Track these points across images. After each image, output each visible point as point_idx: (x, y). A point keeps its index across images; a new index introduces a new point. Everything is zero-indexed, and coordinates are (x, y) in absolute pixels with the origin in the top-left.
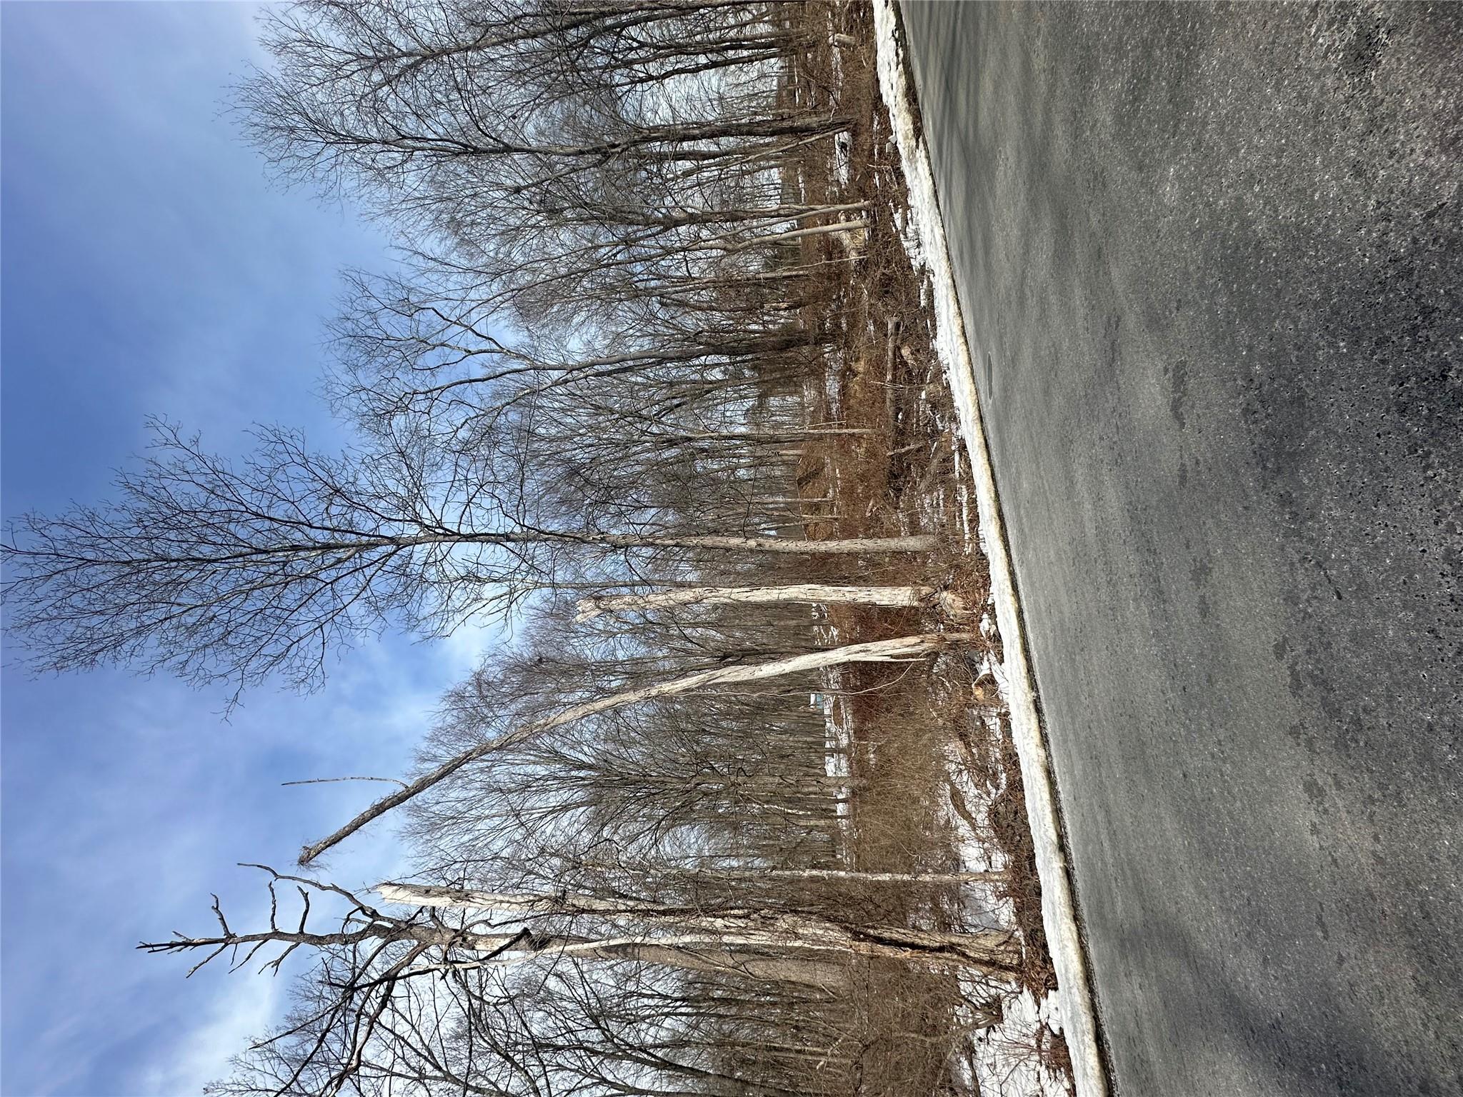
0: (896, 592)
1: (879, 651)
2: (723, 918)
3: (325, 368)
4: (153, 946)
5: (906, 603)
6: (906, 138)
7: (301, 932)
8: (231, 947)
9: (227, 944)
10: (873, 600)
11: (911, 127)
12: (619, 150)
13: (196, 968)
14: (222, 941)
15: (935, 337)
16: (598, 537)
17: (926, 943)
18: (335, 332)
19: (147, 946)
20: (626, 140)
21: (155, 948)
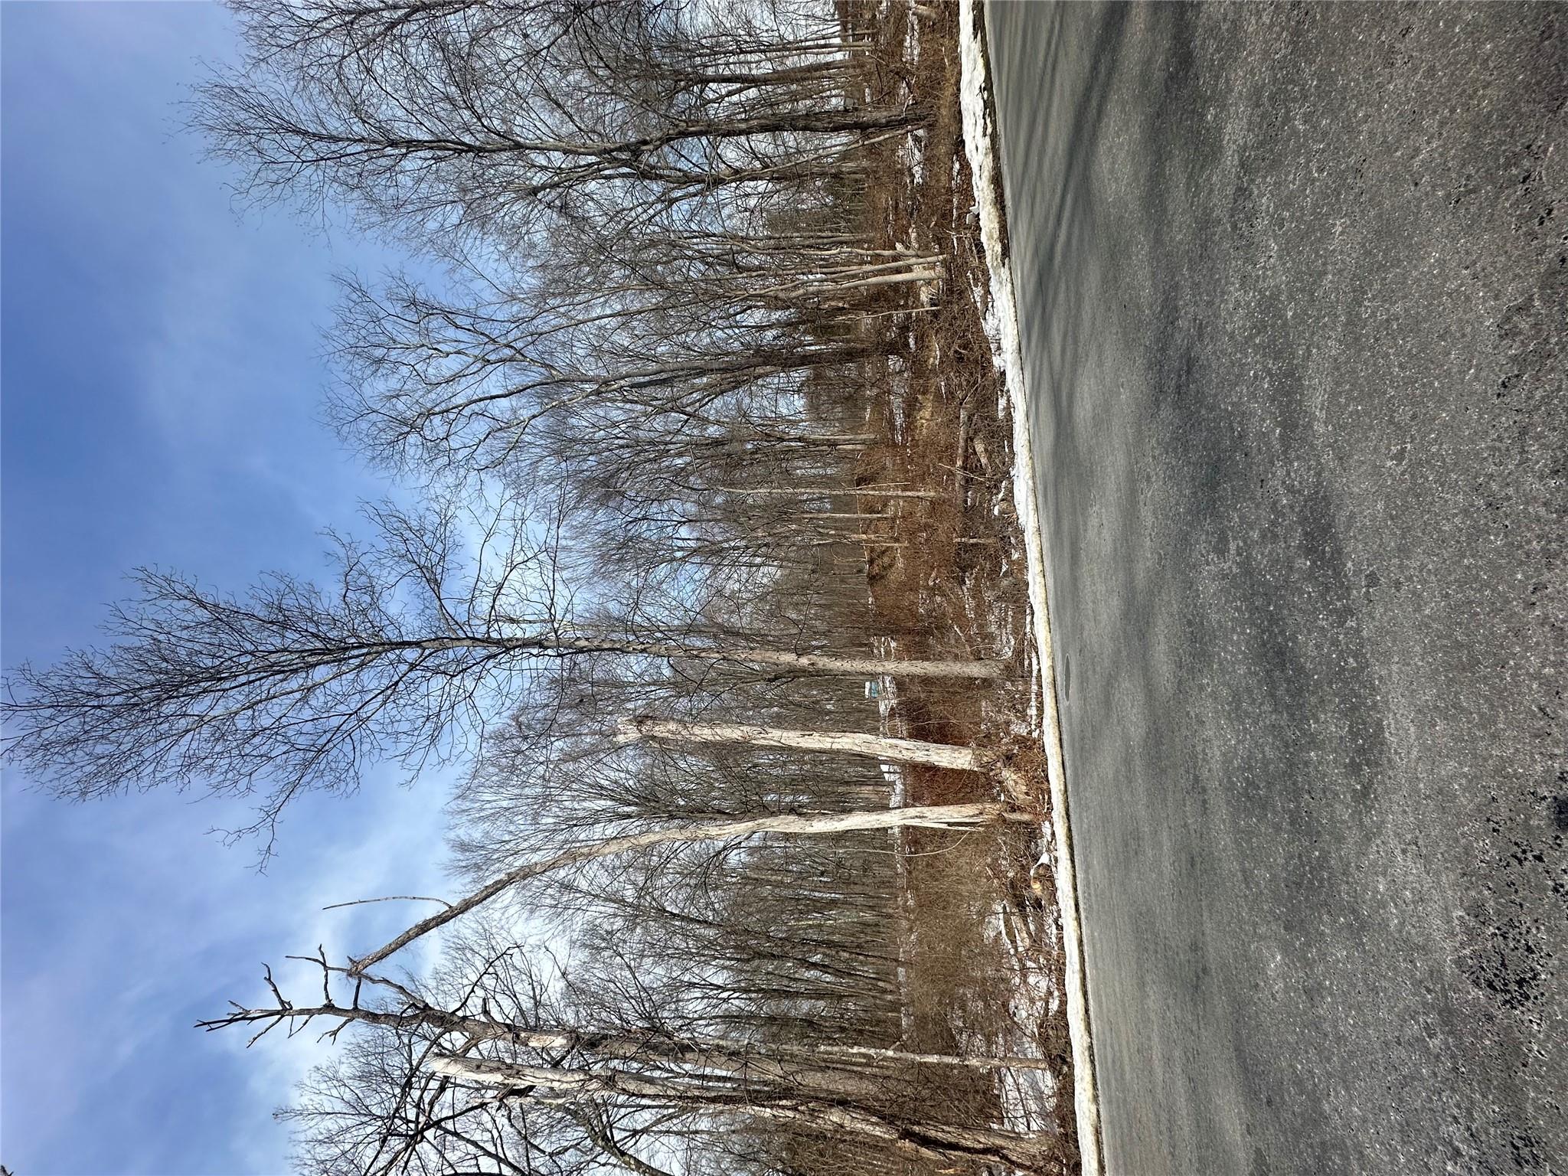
0: (956, 755)
1: (936, 816)
2: (772, 1108)
3: (327, 390)
4: (209, 1023)
5: (967, 767)
6: (990, 237)
7: (356, 1009)
8: (287, 1019)
9: (283, 1016)
10: (931, 760)
11: (997, 226)
12: (651, 147)
13: (255, 1039)
14: (277, 1013)
15: (1013, 463)
16: (639, 647)
17: (969, 1144)
18: (336, 344)
19: (205, 1024)
20: (659, 135)
21: (213, 1026)
